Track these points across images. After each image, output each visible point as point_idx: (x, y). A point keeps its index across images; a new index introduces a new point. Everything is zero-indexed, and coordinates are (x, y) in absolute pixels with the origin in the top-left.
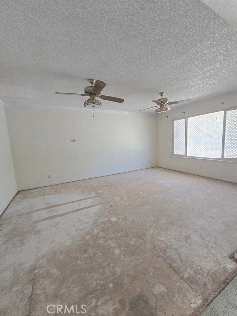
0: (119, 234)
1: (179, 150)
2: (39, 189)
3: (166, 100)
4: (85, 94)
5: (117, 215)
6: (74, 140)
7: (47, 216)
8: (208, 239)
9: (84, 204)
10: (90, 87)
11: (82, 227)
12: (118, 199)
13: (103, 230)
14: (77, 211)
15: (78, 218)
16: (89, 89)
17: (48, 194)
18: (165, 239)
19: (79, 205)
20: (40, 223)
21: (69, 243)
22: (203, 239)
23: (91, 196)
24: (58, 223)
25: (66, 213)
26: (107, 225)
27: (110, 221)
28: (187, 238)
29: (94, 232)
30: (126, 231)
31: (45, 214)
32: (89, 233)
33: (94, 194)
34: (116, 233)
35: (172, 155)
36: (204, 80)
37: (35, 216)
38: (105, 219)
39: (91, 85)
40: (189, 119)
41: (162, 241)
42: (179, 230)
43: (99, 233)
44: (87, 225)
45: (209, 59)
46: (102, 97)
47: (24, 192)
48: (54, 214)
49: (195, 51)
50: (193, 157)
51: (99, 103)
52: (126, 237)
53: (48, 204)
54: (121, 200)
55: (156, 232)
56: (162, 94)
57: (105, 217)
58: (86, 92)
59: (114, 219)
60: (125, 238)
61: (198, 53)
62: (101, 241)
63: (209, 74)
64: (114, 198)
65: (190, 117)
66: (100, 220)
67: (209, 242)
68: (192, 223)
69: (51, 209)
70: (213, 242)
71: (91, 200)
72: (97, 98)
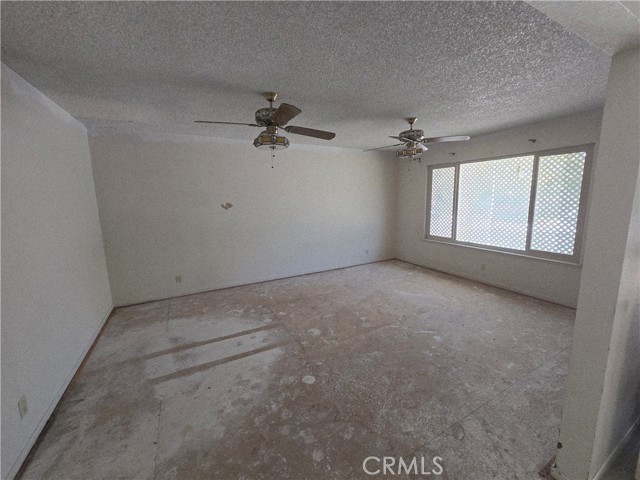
0: (322, 415)
1: (440, 228)
2: (157, 305)
3: (419, 133)
4: (255, 123)
5: (315, 371)
6: (229, 206)
7: (174, 370)
8: (499, 431)
9: (249, 343)
10: (267, 110)
11: (246, 396)
12: (316, 332)
13: (289, 404)
14: (235, 358)
15: (238, 376)
16: (264, 113)
17: (176, 317)
18: (412, 429)
19: (239, 344)
20: (161, 385)
21: (220, 432)
22: (487, 431)
23: (262, 324)
24: (197, 386)
25: (214, 364)
26: (297, 392)
27: (302, 385)
28: (457, 427)
29: (270, 408)
30: (335, 407)
31: (169, 364)
32: (260, 411)
33: (268, 321)
34: (313, 412)
35: (426, 238)
36: (499, 100)
37: (152, 369)
38: (291, 379)
39: (267, 105)
40: (462, 167)
41: (407, 433)
42: (441, 407)
43: (280, 411)
44: (257, 392)
45: (512, 63)
46: (290, 129)
47: (127, 310)
48: (190, 364)
49: (486, 50)
50: (469, 243)
51: (284, 142)
52: (335, 421)
53: (175, 340)
54: (323, 334)
55: (395, 411)
56: (411, 121)
57: (291, 375)
58: (258, 119)
59: (310, 380)
60: (332, 425)
61: (491, 54)
62: (285, 430)
63: (508, 89)
64: (310, 330)
65: (464, 162)
66: (281, 382)
67: (501, 437)
68: (466, 393)
69: (181, 354)
70: (508, 437)
71: (264, 333)
72: (280, 132)
